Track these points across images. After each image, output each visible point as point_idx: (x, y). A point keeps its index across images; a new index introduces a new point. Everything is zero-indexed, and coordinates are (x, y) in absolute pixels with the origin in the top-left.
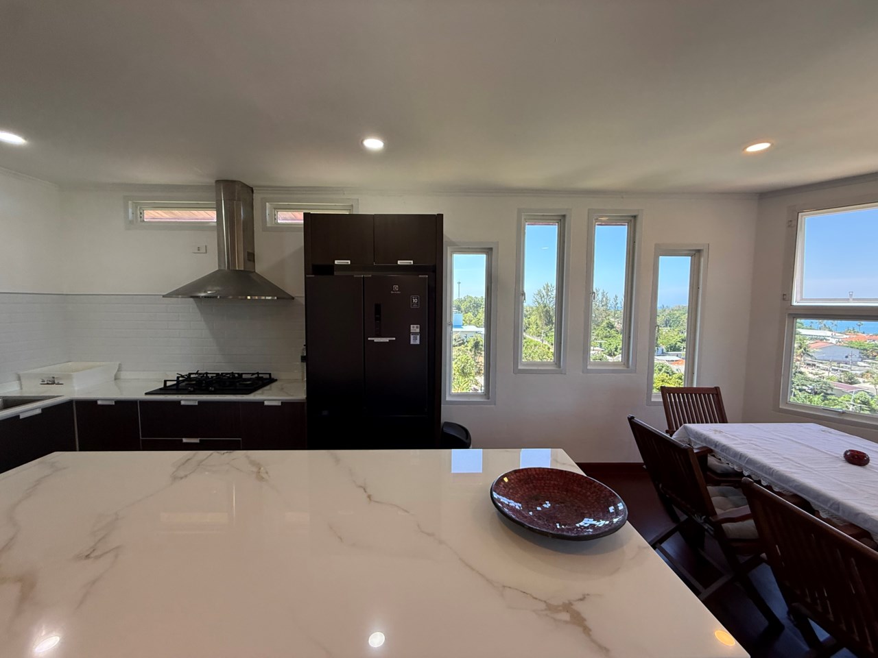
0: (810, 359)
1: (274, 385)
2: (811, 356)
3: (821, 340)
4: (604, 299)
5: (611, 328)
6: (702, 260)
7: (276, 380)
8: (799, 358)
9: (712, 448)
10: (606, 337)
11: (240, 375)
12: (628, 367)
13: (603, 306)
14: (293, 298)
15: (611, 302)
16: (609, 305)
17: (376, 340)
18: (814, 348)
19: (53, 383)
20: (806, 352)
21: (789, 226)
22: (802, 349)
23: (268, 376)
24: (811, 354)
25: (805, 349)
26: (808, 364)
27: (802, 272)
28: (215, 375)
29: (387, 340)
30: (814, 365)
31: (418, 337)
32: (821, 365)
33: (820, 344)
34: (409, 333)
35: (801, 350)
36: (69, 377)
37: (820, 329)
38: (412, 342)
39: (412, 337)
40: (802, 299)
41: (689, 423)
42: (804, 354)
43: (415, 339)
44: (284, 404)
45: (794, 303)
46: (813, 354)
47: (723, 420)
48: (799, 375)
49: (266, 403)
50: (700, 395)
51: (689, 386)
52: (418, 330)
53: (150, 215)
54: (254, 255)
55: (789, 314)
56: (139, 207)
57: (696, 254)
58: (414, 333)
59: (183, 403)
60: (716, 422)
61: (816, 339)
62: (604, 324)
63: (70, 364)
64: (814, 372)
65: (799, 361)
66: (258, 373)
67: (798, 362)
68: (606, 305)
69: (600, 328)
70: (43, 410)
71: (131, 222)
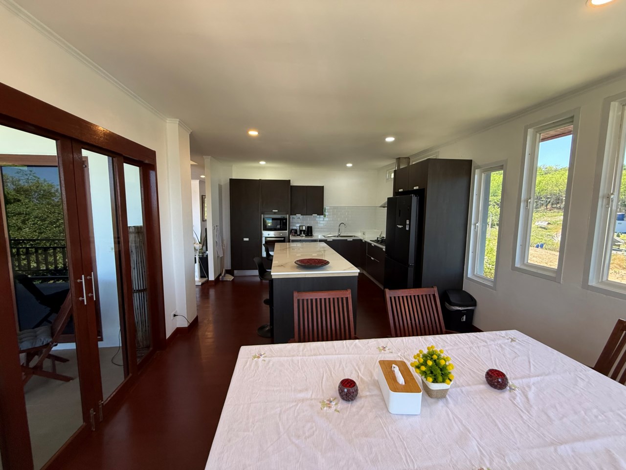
17: (399, 226)
38: (407, 229)
56: (390, 173)
58: (407, 225)
59: (372, 245)
70: (353, 240)
71: (387, 179)
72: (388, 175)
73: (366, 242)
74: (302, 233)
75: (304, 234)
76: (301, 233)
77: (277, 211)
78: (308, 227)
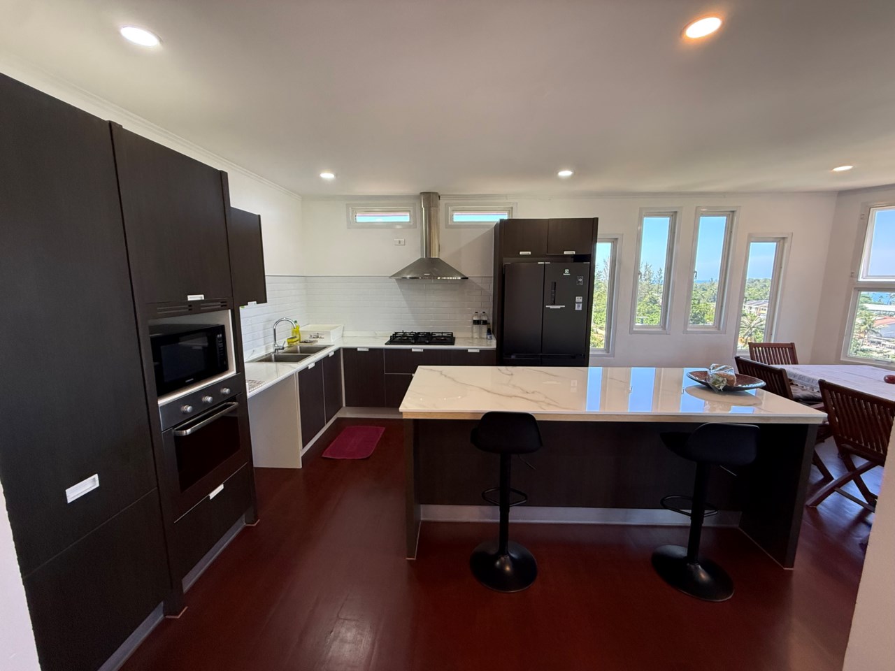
0: (875, 336)
2: (876, 333)
3: (891, 316)
4: (647, 273)
5: (654, 304)
6: (786, 245)
7: (455, 338)
8: (862, 335)
9: (791, 378)
10: (648, 312)
11: (431, 333)
12: (719, 329)
13: (646, 280)
14: (467, 278)
15: (655, 276)
16: (653, 279)
17: (551, 307)
18: (879, 324)
19: (318, 337)
20: (871, 329)
21: (861, 219)
22: (867, 326)
23: (450, 335)
24: (876, 331)
25: (870, 326)
26: (873, 342)
27: (869, 254)
28: (414, 333)
29: (559, 307)
30: (880, 343)
31: (581, 305)
32: (887, 343)
33: (889, 320)
34: (575, 302)
35: (865, 326)
36: (328, 333)
37: (891, 304)
38: (576, 309)
39: (576, 305)
40: (867, 276)
41: (775, 364)
42: (868, 330)
43: (579, 306)
44: (482, 351)
45: (861, 279)
46: (879, 331)
47: (795, 362)
48: (861, 352)
49: (469, 351)
50: (775, 348)
51: (768, 342)
52: (581, 300)
53: (361, 219)
55: (855, 288)
56: (354, 212)
57: (781, 241)
58: (578, 303)
59: (413, 350)
60: (789, 364)
61: (884, 314)
62: (647, 299)
63: (310, 325)
64: (878, 350)
65: (862, 338)
66: (443, 333)
67: (861, 340)
68: (649, 279)
69: (642, 303)
71: (350, 223)
72: (350, 215)
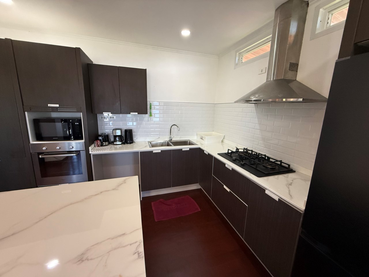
1: (291, 175)
7: (294, 172)
11: (269, 158)
23: (287, 166)
28: (256, 153)
54: (298, 65)
56: (241, 55)
59: (226, 166)
66: (281, 161)
70: (190, 149)
71: (237, 65)
72: (237, 58)
73: (210, 156)
74: (117, 139)
75: (121, 141)
76: (115, 140)
77: (58, 106)
78: (126, 131)
